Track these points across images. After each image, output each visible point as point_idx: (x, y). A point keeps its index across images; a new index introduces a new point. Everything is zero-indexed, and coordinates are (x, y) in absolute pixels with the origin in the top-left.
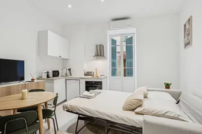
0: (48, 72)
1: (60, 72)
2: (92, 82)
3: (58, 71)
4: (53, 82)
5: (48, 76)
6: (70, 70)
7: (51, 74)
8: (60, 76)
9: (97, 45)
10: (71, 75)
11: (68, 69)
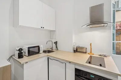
0: (20, 50)
7: (26, 52)
10: (57, 49)
11: (54, 43)
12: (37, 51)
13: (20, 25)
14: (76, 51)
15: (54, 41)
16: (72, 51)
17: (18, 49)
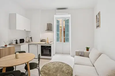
0: (16, 40)
2: (45, 46)
4: (20, 47)
6: (31, 38)
8: (25, 42)
10: (32, 41)
11: (30, 38)
12: (23, 41)
13: (17, 29)
14: (42, 41)
15: (30, 37)
16: (40, 41)
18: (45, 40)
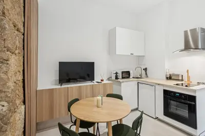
0: (116, 73)
1: (131, 72)
3: (129, 72)
4: (120, 86)
5: (117, 78)
6: (146, 69)
7: (120, 76)
8: (131, 77)
9: (186, 32)
10: (147, 77)
12: (128, 76)
17: (115, 72)
18: (178, 75)
